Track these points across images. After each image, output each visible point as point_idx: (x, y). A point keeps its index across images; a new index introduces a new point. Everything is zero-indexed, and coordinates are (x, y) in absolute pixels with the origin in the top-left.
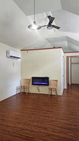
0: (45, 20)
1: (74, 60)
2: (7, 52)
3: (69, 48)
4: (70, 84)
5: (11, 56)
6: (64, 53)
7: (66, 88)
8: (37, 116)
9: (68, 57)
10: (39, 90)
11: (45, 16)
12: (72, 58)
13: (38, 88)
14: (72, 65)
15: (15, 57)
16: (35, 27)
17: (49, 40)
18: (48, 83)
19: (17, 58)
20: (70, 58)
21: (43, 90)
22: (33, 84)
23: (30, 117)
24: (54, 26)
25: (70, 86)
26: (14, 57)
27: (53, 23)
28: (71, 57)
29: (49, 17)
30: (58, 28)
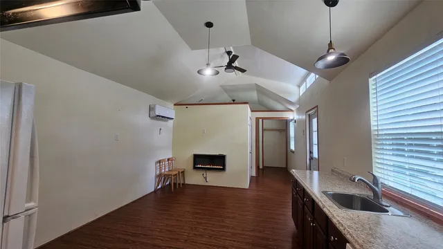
0: (222, 56)
1: (268, 124)
2: (151, 109)
3: (260, 103)
4: (261, 167)
5: (158, 116)
6: (252, 111)
7: (254, 174)
8: (208, 227)
9: (257, 119)
10: (206, 178)
11: (222, 50)
12: (264, 121)
13: (205, 176)
14: (264, 132)
15: (165, 117)
16: (208, 72)
17: (225, 89)
18: (224, 165)
19: (168, 118)
20: (261, 120)
21: (214, 179)
22: (195, 168)
23: (196, 228)
24: (236, 68)
25: (261, 172)
26: (163, 117)
27: (236, 64)
28: (263, 119)
29: (229, 53)
30: (243, 71)
